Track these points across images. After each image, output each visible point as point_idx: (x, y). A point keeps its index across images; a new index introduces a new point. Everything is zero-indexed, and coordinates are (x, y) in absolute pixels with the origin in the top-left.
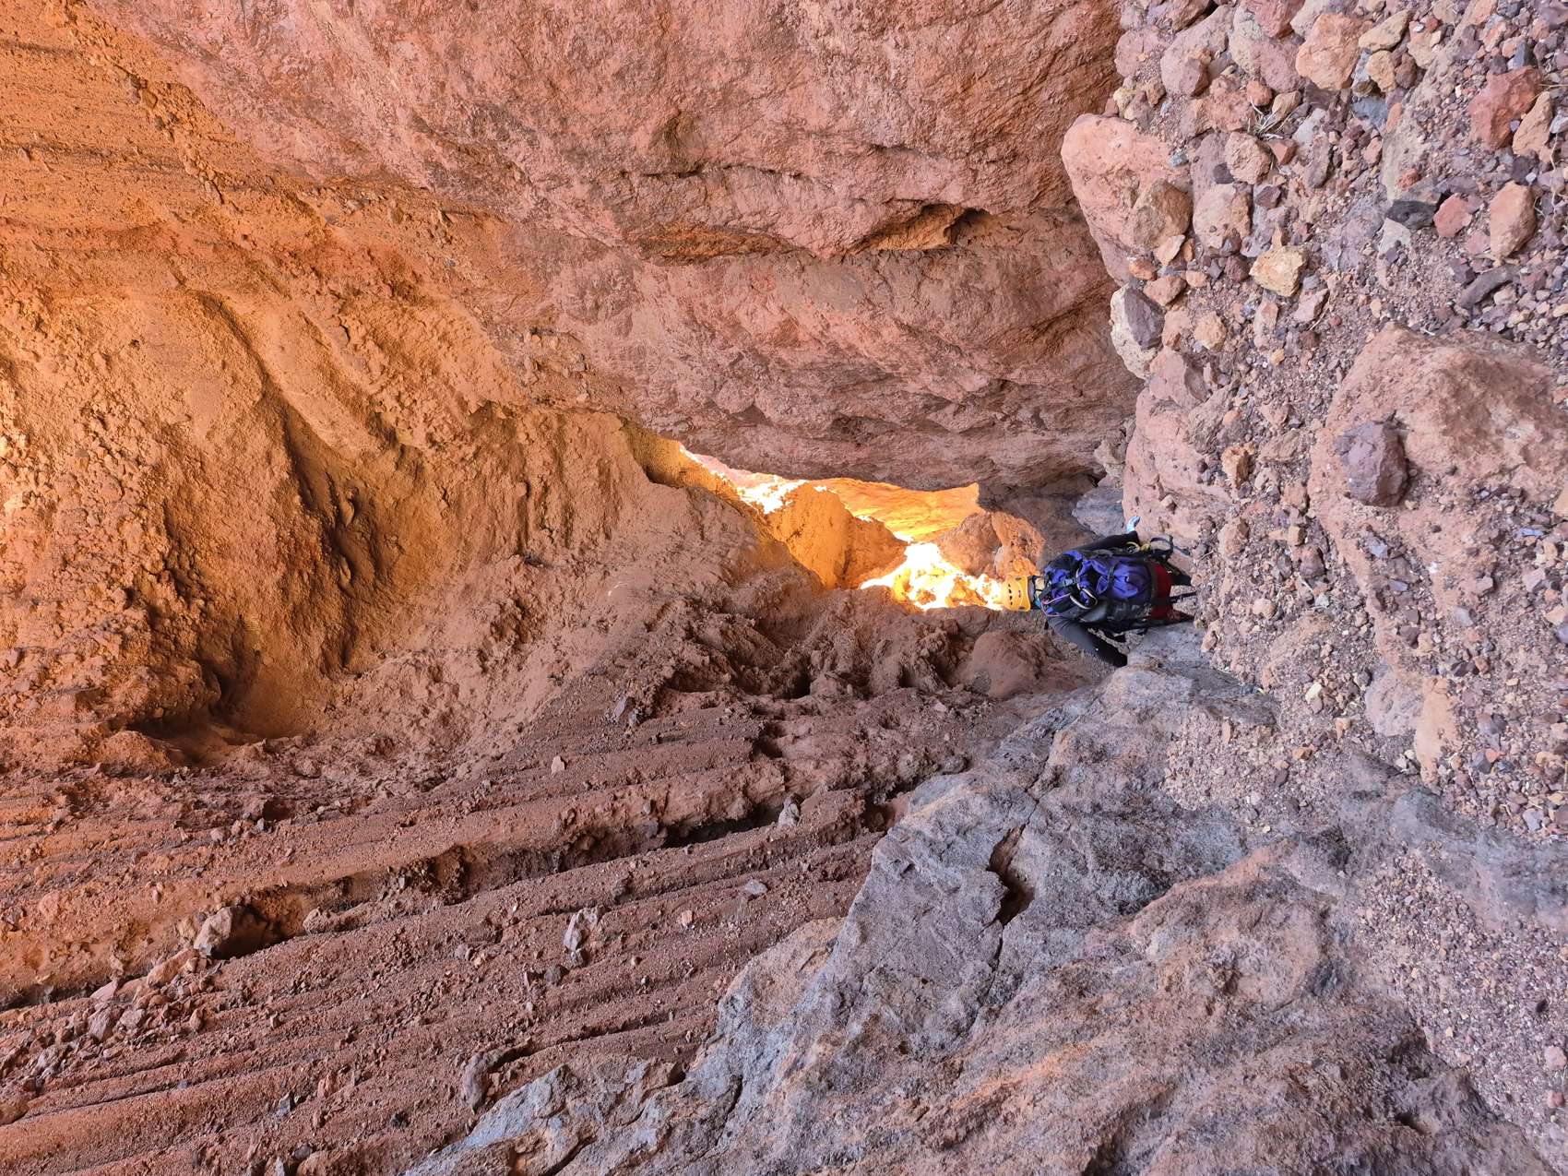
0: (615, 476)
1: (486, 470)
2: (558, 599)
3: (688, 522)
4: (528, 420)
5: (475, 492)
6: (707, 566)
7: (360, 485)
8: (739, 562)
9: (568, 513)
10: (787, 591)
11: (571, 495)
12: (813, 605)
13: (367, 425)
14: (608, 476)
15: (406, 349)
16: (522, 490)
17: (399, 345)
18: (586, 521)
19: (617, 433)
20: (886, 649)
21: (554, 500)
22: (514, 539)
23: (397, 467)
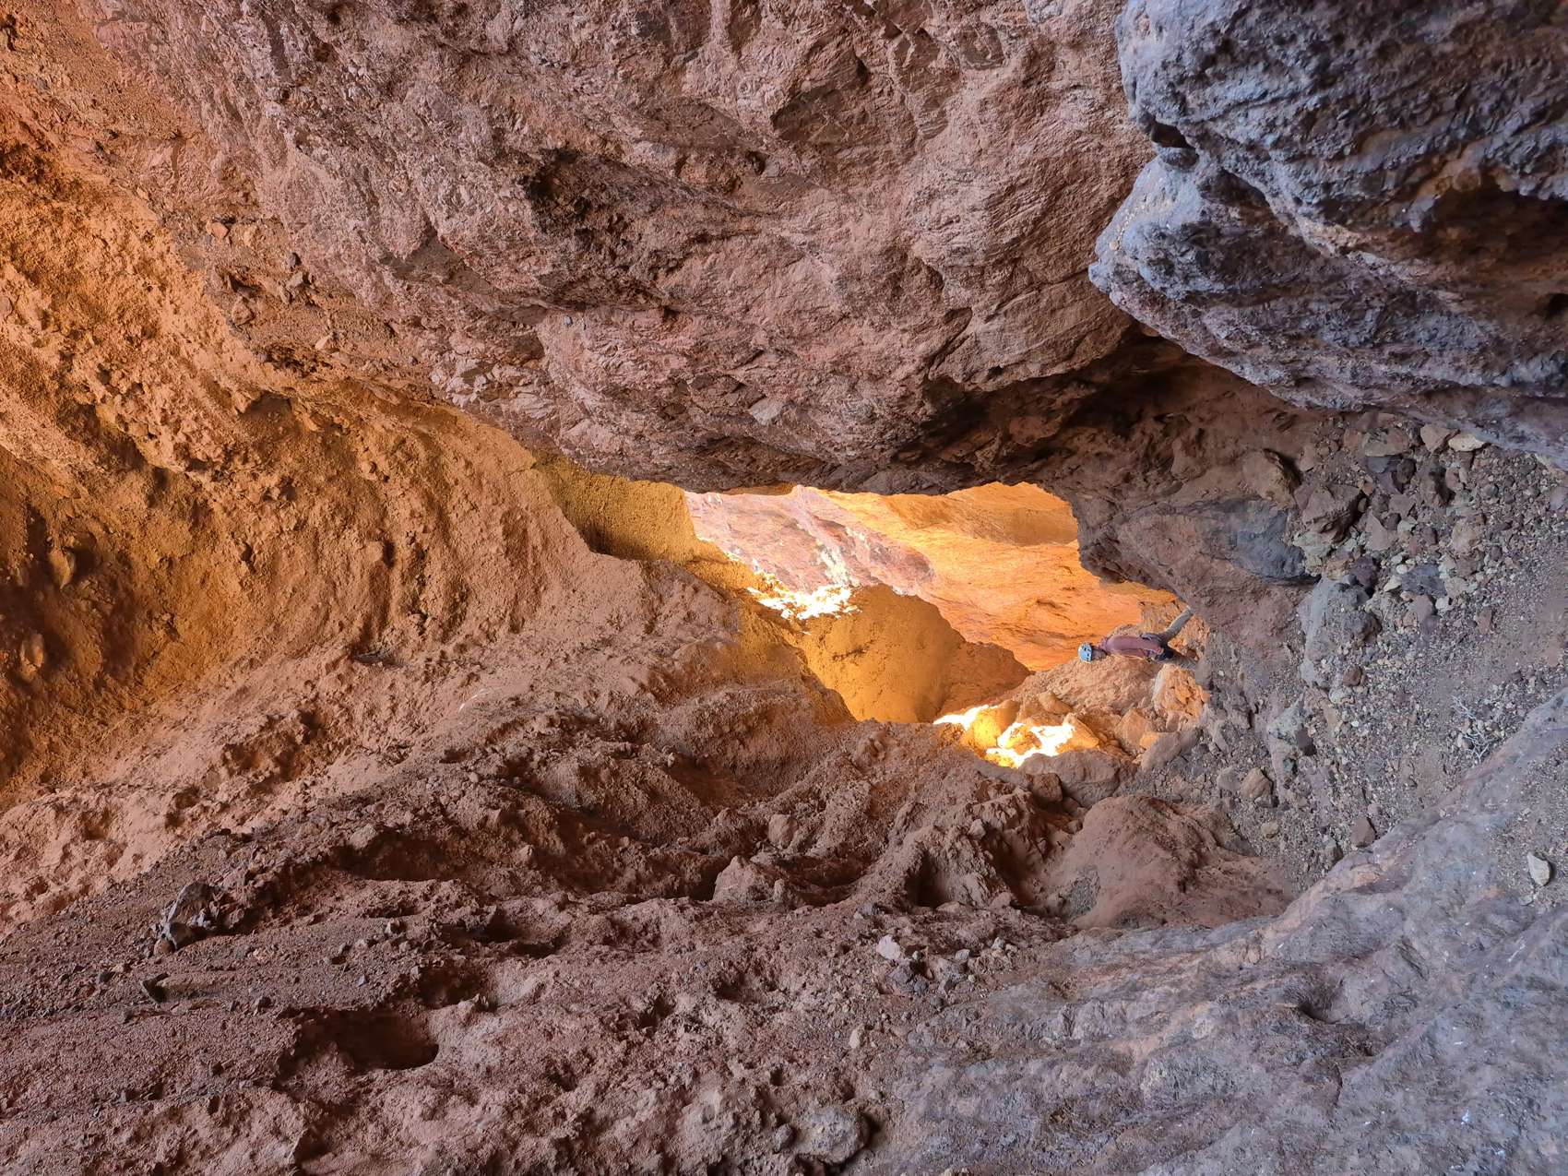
0: (535, 539)
1: (315, 519)
2: (384, 713)
3: (634, 606)
4: (371, 441)
5: (300, 553)
6: (632, 669)
7: (96, 528)
8: (690, 666)
9: (459, 595)
10: (766, 715)
11: (463, 567)
12: (812, 743)
13: (61, 421)
14: (524, 536)
15: (90, 285)
16: (375, 552)
17: (75, 279)
18: (487, 604)
19: (530, 473)
20: (911, 820)
21: (436, 572)
22: (358, 623)
23: (152, 501)
